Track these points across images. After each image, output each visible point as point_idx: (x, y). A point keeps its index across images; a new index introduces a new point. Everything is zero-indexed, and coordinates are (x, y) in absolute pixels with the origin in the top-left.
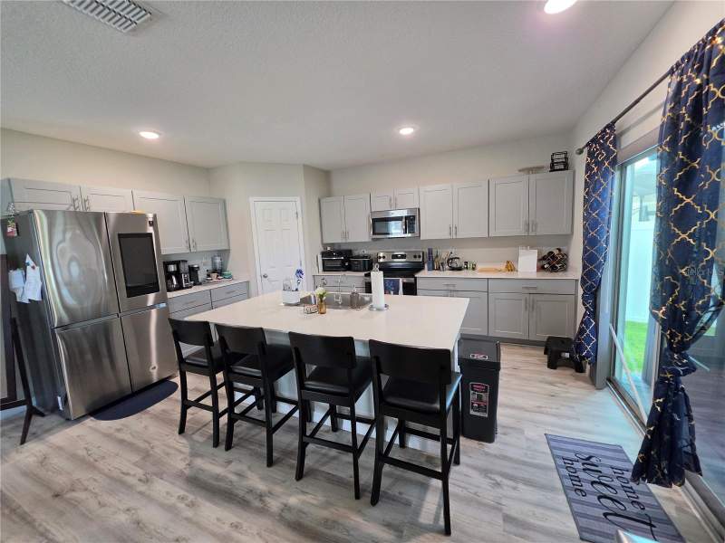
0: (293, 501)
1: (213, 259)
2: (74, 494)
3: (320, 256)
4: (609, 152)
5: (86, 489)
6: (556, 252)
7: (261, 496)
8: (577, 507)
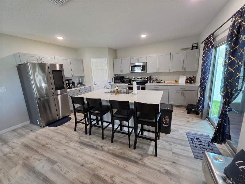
0: (111, 148)
1: (79, 79)
2: (48, 146)
3: (113, 78)
4: (211, 43)
5: (51, 144)
6: (192, 77)
7: (101, 147)
8: (194, 150)
